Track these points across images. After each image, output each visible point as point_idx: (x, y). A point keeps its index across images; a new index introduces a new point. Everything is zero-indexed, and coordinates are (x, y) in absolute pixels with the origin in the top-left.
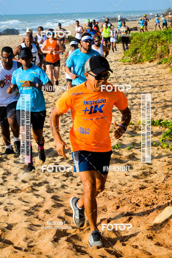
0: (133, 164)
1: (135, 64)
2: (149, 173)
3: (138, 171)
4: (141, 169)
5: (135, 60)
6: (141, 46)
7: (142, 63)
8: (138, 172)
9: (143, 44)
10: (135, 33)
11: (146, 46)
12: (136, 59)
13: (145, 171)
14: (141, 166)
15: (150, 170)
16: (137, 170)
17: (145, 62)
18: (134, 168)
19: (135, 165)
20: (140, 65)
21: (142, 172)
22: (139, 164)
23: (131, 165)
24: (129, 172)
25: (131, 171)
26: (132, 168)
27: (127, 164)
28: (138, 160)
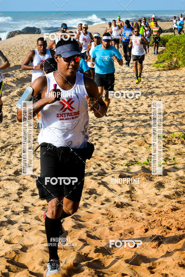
0: (165, 183)
1: (170, 70)
2: (182, 193)
3: (170, 190)
4: (173, 188)
5: (170, 65)
6: (177, 50)
7: (177, 70)
8: (170, 192)
9: (179, 48)
10: (171, 35)
11: (183, 50)
13: (178, 190)
14: (174, 185)
15: (183, 189)
16: (170, 189)
17: (181, 68)
18: (165, 187)
19: (167, 184)
20: (175, 71)
21: (175, 191)
22: (172, 183)
23: (163, 183)
24: (160, 191)
25: (162, 189)
26: (163, 187)
27: (158, 182)
28: (171, 178)
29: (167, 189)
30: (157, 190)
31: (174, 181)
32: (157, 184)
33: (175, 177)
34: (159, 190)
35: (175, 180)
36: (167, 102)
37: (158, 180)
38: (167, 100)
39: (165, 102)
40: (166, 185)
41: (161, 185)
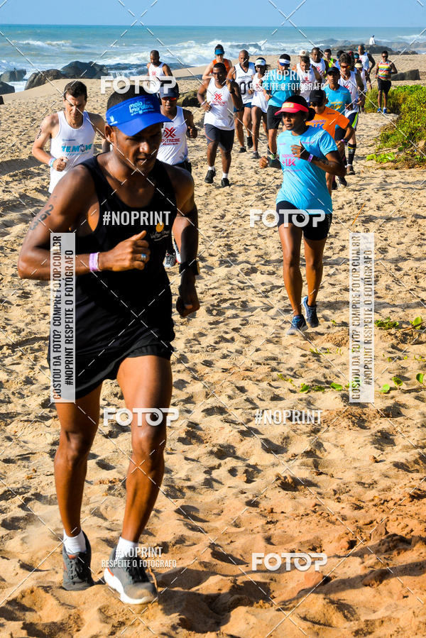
0: (395, 433)
1: (410, 168)
3: (408, 452)
4: (416, 447)
5: (410, 157)
8: (409, 454)
10: (411, 87)
12: (413, 156)
14: (417, 438)
16: (407, 448)
18: (397, 443)
19: (401, 436)
20: (422, 170)
21: (419, 454)
22: (412, 433)
23: (391, 435)
24: (384, 453)
25: (388, 449)
26: (392, 443)
27: (378, 432)
28: (409, 422)
29: (400, 447)
30: (378, 449)
31: (416, 430)
32: (376, 436)
33: (419, 421)
34: (382, 450)
35: (418, 427)
36: (402, 243)
37: (380, 428)
38: (403, 240)
39: (398, 244)
40: (399, 439)
41: (386, 438)
